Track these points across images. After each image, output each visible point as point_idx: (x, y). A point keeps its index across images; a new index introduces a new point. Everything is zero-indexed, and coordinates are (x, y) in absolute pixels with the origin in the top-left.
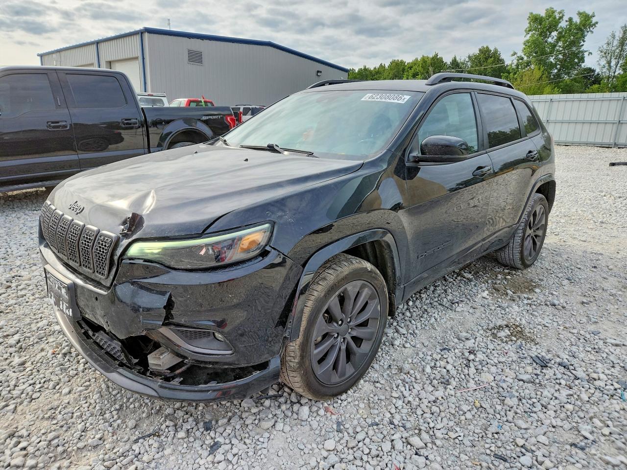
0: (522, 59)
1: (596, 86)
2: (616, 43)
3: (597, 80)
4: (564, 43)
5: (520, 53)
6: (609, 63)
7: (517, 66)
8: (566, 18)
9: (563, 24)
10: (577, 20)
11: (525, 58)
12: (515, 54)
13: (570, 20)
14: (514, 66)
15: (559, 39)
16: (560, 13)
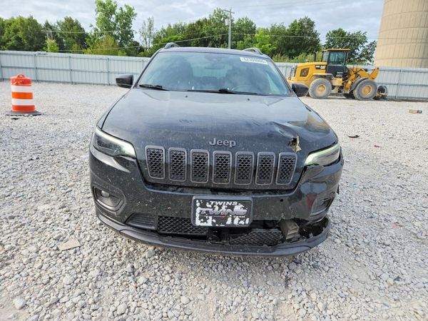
0: (97, 30)
1: (142, 53)
2: (147, 28)
3: (142, 50)
4: (121, 23)
5: (95, 26)
6: (145, 39)
7: (95, 34)
8: (118, 7)
9: (118, 11)
10: (125, 10)
11: (99, 30)
12: (91, 26)
13: (121, 9)
14: (93, 34)
15: (117, 20)
16: (115, 3)
